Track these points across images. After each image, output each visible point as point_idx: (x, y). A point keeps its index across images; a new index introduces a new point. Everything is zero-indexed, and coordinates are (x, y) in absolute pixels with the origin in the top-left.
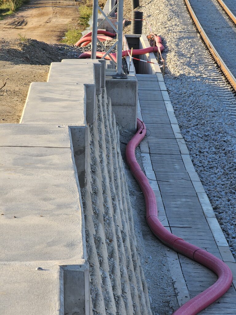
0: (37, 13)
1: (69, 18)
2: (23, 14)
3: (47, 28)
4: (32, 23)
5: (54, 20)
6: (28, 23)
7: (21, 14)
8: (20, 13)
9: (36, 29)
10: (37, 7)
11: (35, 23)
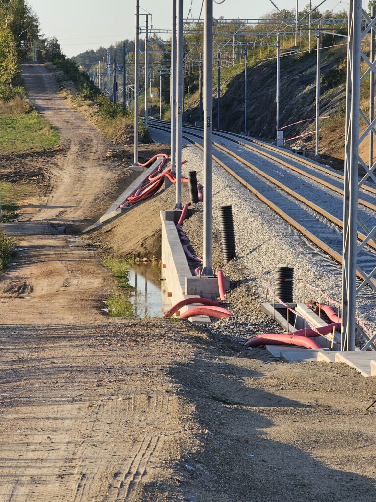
0: (40, 271)
1: (97, 278)
2: (17, 274)
3: (71, 295)
4: (41, 289)
5: (74, 282)
6: (34, 288)
7: (13, 274)
8: (11, 273)
9: (53, 297)
10: (35, 262)
11: (46, 288)
